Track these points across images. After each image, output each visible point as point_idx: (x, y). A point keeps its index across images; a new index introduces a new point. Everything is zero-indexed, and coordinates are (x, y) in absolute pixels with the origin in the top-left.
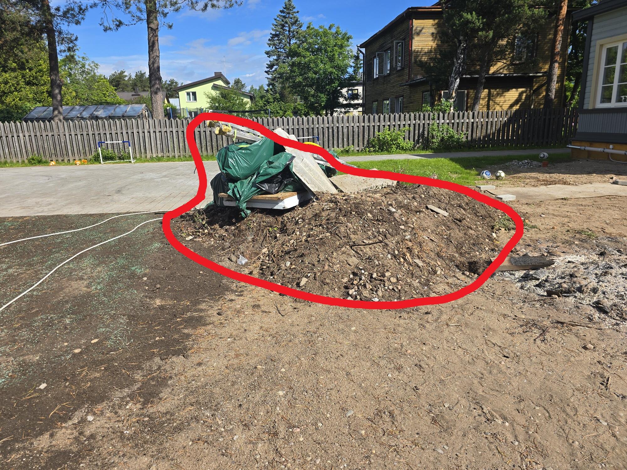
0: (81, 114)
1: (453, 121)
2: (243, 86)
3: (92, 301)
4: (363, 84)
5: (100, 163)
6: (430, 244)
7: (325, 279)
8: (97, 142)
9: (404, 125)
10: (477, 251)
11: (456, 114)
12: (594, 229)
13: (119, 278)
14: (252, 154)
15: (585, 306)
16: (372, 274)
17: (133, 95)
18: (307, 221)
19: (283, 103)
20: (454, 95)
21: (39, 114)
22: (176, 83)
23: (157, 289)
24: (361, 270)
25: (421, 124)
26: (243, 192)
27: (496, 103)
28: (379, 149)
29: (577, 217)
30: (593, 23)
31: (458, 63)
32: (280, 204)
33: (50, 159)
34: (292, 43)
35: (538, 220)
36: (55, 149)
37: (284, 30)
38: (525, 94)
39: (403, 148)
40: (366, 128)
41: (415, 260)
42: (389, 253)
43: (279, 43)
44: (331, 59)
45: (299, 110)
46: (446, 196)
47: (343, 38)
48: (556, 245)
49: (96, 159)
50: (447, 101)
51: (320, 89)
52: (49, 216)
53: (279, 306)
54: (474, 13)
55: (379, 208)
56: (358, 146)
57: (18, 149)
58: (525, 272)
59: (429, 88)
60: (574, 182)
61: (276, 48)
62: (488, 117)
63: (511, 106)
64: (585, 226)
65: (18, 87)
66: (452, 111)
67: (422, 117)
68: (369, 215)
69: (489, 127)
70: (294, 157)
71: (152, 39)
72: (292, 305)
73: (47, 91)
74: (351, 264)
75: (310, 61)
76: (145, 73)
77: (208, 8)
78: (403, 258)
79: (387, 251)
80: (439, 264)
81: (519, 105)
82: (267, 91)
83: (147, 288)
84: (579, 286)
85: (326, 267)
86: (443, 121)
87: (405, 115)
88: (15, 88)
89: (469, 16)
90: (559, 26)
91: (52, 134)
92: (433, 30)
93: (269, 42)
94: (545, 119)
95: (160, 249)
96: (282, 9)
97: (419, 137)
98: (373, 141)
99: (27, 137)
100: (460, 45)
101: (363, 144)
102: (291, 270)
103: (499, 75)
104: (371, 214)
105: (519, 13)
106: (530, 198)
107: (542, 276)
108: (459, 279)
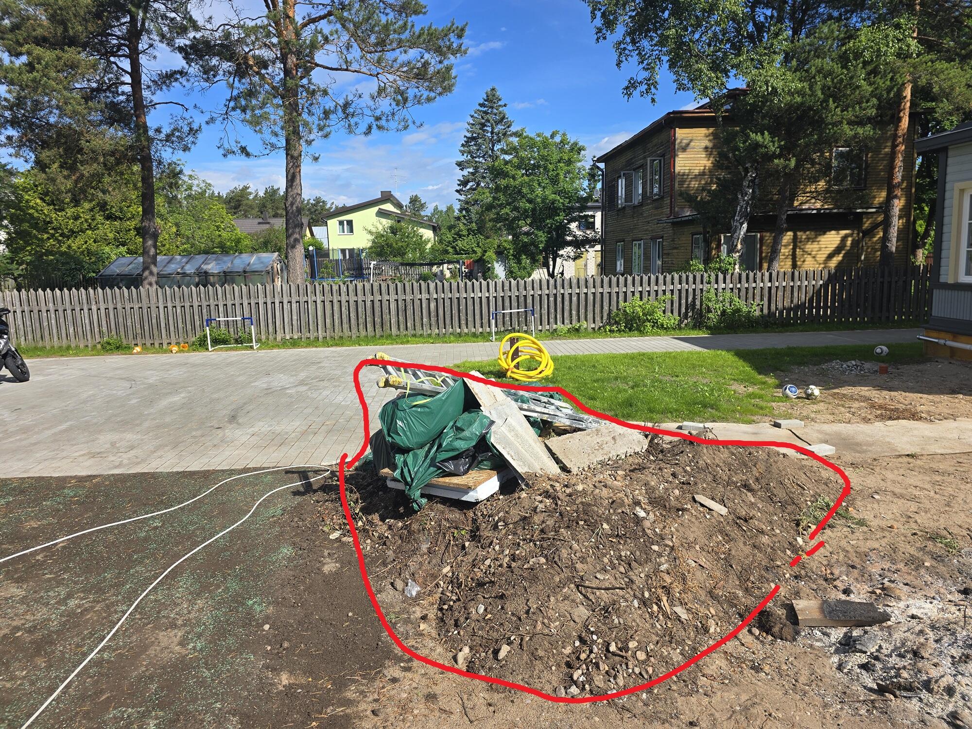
0: (182, 268)
1: (739, 286)
2: (422, 206)
3: (187, 679)
4: (602, 209)
5: (207, 349)
6: (698, 574)
7: (536, 649)
8: (205, 318)
9: (664, 292)
10: (773, 581)
11: (744, 275)
12: (955, 530)
13: (229, 625)
14: (431, 413)
15: (936, 721)
16: (609, 644)
17: (259, 223)
18: (511, 526)
19: (482, 237)
20: (739, 247)
21: (122, 269)
22: (324, 202)
23: (284, 649)
24: (592, 633)
25: (690, 290)
26: (416, 473)
27: (806, 252)
28: (625, 327)
29: (931, 499)
30: (947, 157)
31: (744, 200)
32: (471, 493)
33: (133, 343)
34: (495, 149)
35: (869, 505)
36: (142, 327)
37: (484, 131)
38: (850, 239)
39: (662, 325)
40: (606, 296)
41: (675, 609)
42: (635, 596)
43: (478, 150)
44: (554, 181)
45: (505, 249)
46: (723, 468)
47: (572, 150)
48: (895, 567)
49: (202, 344)
50: (729, 256)
51: (537, 221)
52: (129, 475)
53: (465, 697)
54: (766, 133)
55: (620, 511)
56: (594, 322)
57: (88, 328)
58: (845, 630)
59: (701, 229)
60: (928, 412)
61: (473, 157)
62: (793, 280)
63: (830, 257)
64: (942, 523)
65: (94, 224)
66: (737, 270)
67: (691, 279)
68: (605, 526)
69: (796, 294)
70: (492, 422)
71: (292, 171)
72: (486, 696)
73: (135, 228)
74: (577, 620)
75: (522, 185)
76: (279, 189)
77: (373, 131)
78: (657, 604)
79: (632, 593)
80: (713, 612)
81: (841, 255)
82: (458, 219)
83: (269, 648)
84: (925, 678)
85: (539, 626)
86: (723, 286)
87: (665, 277)
88: (89, 226)
89: (759, 138)
90: (897, 146)
91: (140, 305)
92: (706, 143)
93: (462, 148)
94: (882, 283)
95: (290, 559)
96: (482, 101)
97: (687, 309)
98: (617, 315)
99: (103, 311)
100: (746, 175)
101: (602, 318)
102: (487, 621)
103: (809, 212)
104: (608, 524)
105: (835, 133)
106: (858, 449)
107: (871, 646)
108: (743, 645)
